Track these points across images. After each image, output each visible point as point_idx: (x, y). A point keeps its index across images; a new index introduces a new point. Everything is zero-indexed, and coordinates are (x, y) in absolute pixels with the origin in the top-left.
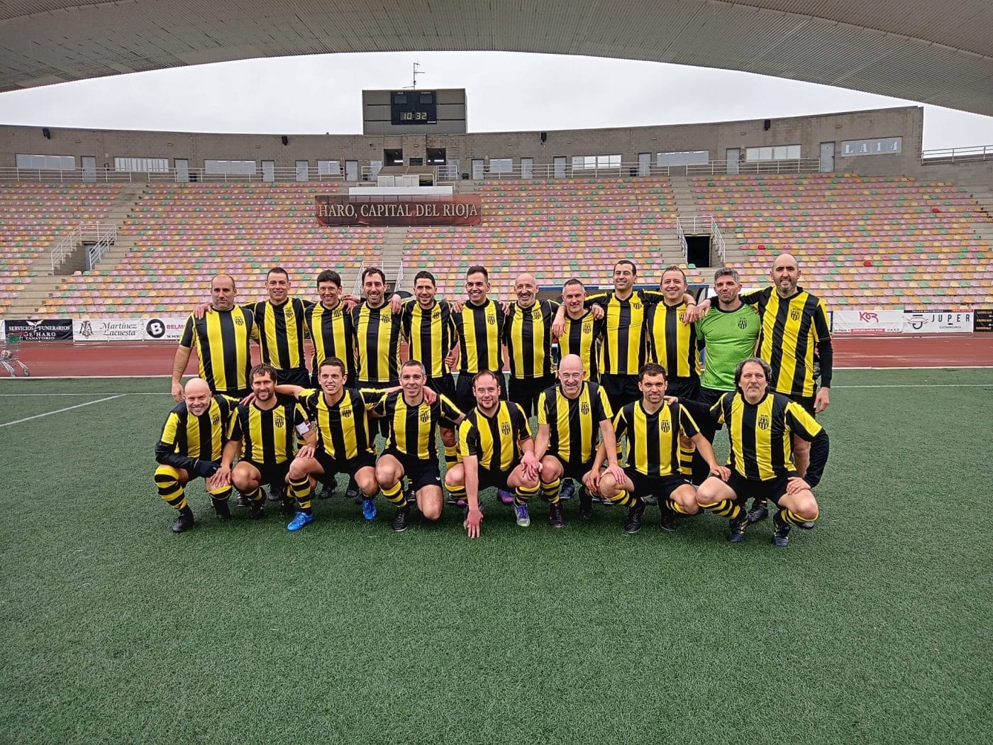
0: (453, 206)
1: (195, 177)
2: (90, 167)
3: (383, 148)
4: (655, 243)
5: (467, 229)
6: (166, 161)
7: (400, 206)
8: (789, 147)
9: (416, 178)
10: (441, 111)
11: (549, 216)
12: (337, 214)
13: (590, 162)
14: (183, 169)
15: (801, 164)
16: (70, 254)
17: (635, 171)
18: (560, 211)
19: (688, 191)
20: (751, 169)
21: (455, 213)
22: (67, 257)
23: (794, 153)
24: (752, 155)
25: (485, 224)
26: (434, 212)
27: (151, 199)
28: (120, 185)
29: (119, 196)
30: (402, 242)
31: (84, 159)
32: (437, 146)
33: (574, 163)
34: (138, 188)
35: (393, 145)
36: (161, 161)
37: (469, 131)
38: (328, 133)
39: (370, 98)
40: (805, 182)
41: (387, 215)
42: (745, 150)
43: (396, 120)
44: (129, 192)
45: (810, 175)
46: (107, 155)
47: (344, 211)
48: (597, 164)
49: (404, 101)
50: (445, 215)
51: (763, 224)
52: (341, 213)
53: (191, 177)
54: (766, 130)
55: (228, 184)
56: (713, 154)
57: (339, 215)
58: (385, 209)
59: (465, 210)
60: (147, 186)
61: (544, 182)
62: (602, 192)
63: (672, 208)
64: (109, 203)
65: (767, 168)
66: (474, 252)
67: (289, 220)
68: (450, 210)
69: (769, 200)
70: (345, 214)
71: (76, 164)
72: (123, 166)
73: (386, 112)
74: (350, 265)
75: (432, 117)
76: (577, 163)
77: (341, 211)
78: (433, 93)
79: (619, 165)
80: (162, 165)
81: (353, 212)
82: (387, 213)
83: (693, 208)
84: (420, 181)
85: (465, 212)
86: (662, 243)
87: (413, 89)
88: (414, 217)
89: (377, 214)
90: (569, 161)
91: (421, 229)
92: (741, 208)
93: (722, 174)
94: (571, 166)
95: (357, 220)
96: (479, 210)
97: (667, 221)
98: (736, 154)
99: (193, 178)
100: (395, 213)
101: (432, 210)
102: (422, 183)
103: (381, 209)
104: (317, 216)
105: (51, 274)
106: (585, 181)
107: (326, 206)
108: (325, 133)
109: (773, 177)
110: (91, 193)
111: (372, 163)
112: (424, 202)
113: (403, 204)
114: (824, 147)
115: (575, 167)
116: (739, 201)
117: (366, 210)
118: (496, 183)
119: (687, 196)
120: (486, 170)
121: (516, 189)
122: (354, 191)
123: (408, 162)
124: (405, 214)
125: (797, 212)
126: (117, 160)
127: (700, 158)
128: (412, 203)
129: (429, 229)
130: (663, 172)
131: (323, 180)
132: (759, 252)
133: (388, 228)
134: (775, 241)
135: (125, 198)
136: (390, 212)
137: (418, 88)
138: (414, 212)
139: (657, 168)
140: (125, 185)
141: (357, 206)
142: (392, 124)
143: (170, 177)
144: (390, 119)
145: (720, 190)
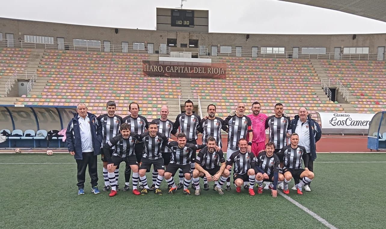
0: (213, 68)
1: (68, 47)
2: (10, 39)
3: (167, 38)
4: (313, 91)
5: (220, 80)
6: (52, 38)
7: (186, 68)
8: (364, 48)
9: (190, 54)
10: (196, 21)
11: (258, 76)
12: (154, 70)
13: (269, 50)
14: (61, 43)
15: (369, 56)
16: (13, 86)
17: (291, 56)
18: (262, 73)
19: (320, 66)
20: (347, 57)
21: (213, 72)
22: (12, 88)
23: (366, 51)
24: (346, 51)
25: (228, 78)
26: (203, 71)
27: (49, 58)
28: (29, 50)
29: (31, 56)
30: (189, 85)
31: (7, 35)
32: (194, 38)
33: (262, 50)
34: (41, 52)
35: (172, 36)
36: (50, 38)
37: (210, 32)
38: (137, 29)
39: (160, 12)
40: (372, 65)
41: (179, 72)
42: (343, 49)
43: (173, 24)
44: (35, 54)
45: (374, 62)
46: (20, 33)
47: (157, 69)
48: (273, 51)
49: (178, 15)
50: (208, 73)
51: (359, 84)
52: (155, 70)
53: (66, 47)
54: (354, 39)
55: (90, 52)
56: (328, 50)
57: (155, 71)
58: (178, 69)
59: (219, 71)
60: (45, 51)
61: (251, 59)
62: (280, 65)
63: (315, 74)
64: (26, 59)
65: (354, 57)
66: (227, 92)
67: (127, 72)
68: (211, 71)
69: (359, 73)
70: (158, 70)
71: (3, 38)
72: (29, 40)
73: (169, 20)
74: (167, 96)
75: (192, 24)
76: (263, 50)
77: (156, 69)
78: (193, 12)
79: (284, 52)
80: (50, 41)
81: (162, 70)
82: (179, 70)
83: (325, 75)
84: (192, 56)
85: (219, 72)
86: (316, 91)
87: (181, 9)
88: (193, 73)
89: (174, 71)
90: (259, 49)
91: (197, 80)
92: (346, 76)
93: (334, 59)
94: (260, 51)
95: (164, 73)
96: (225, 71)
97: (315, 80)
98: (339, 50)
99: (67, 48)
100: (184, 71)
101: (202, 70)
102: (193, 57)
103: (176, 69)
104: (143, 71)
105: (5, 96)
106: (271, 59)
107: (148, 66)
108: (136, 29)
109: (358, 61)
110: (14, 53)
111: (161, 45)
112: (198, 66)
113: (188, 66)
114: (380, 49)
115: (262, 52)
116: (345, 72)
117: (169, 69)
118: (227, 58)
119: (320, 69)
120: (219, 51)
121: (238, 61)
122: (161, 59)
123: (180, 45)
124: (188, 72)
125: (373, 79)
126: (25, 36)
127: (322, 51)
128: (192, 66)
129: (201, 80)
130: (305, 57)
131: (139, 53)
132: (362, 97)
133: (179, 79)
134: (367, 92)
135: (34, 57)
136: (181, 71)
137: (183, 8)
138: (193, 71)
139: (301, 55)
140: (32, 50)
141: (164, 67)
142: (172, 26)
143: (55, 47)
144: (170, 23)
145: (335, 67)
